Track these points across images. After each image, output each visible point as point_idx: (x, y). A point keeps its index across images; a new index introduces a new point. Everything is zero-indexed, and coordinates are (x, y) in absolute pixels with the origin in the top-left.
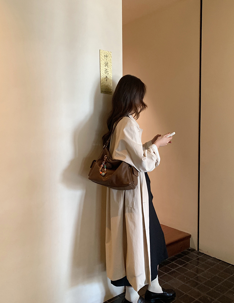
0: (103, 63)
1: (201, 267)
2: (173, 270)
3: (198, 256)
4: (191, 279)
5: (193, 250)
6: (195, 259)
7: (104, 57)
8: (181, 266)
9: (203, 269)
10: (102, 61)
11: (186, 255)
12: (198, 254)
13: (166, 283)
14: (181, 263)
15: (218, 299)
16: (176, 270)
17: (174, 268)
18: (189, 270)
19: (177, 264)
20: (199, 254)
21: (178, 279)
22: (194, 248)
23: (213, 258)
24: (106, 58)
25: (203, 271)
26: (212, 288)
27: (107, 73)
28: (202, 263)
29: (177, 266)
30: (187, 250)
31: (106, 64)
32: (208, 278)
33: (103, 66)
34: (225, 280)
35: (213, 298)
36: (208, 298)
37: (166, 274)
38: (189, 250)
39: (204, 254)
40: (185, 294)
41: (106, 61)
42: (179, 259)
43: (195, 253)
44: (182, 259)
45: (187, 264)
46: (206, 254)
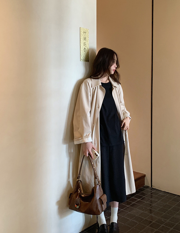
0: (82, 38)
1: (154, 199)
2: (133, 203)
3: (152, 191)
4: (148, 208)
5: (148, 187)
6: (150, 194)
7: (83, 33)
8: (139, 200)
9: (157, 200)
10: (82, 36)
11: (142, 191)
12: (151, 190)
13: (129, 213)
14: (139, 197)
15: (169, 219)
16: (136, 202)
17: (134, 202)
18: (146, 202)
19: (136, 199)
20: (153, 190)
21: (138, 209)
22: (148, 186)
23: (164, 191)
24: (84, 34)
25: (157, 202)
26: (164, 213)
27: (85, 46)
28: (156, 196)
29: (136, 200)
30: (143, 187)
31: (85, 39)
32: (161, 207)
33: (82, 40)
34: (174, 206)
35: (166, 220)
36: (162, 220)
37: (128, 206)
38: (144, 187)
39: (156, 189)
40: (145, 219)
41: (84, 36)
42: (137, 194)
43: (149, 189)
44: (139, 194)
45: (144, 198)
46: (158, 190)
